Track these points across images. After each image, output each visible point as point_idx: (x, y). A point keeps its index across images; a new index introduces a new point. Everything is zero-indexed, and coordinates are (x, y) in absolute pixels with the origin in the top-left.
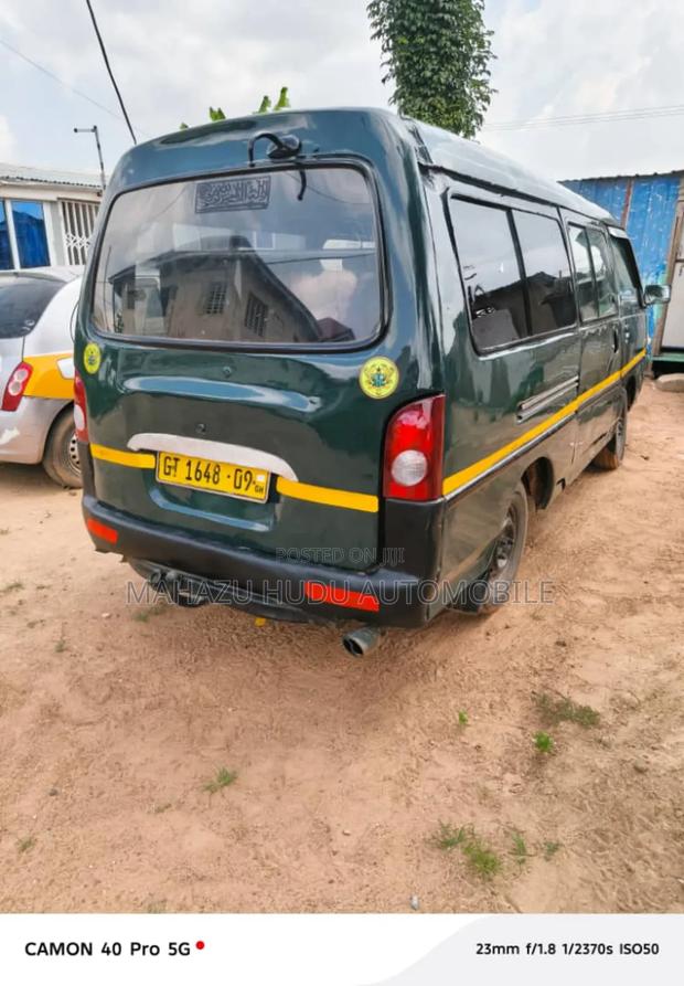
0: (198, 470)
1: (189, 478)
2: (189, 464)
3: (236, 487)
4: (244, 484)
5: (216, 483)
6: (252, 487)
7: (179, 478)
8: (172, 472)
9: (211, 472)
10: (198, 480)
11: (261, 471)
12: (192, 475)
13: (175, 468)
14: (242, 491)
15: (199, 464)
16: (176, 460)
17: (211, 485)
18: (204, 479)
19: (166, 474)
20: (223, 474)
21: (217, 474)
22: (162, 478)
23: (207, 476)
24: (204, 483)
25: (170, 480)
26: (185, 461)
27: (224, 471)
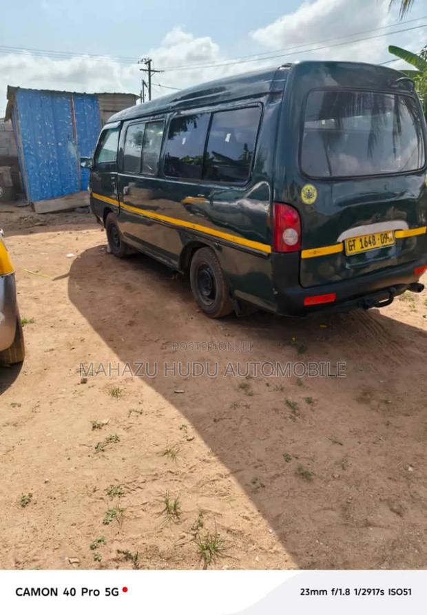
0: (366, 242)
1: (362, 247)
2: (361, 240)
4: (385, 240)
5: (374, 244)
6: (388, 240)
7: (357, 249)
8: (353, 247)
9: (371, 240)
10: (366, 246)
11: (389, 232)
12: (364, 246)
13: (354, 245)
14: (385, 244)
15: (365, 238)
16: (354, 241)
17: (373, 246)
18: (369, 245)
19: (350, 250)
20: (376, 238)
21: (374, 240)
22: (349, 253)
23: (370, 243)
24: (369, 247)
25: (353, 252)
26: (359, 239)
27: (377, 237)
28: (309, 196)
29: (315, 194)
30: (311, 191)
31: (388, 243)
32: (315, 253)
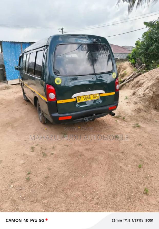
0: (86, 98)
1: (84, 100)
2: (84, 97)
3: (94, 98)
4: (95, 97)
6: (96, 97)
7: (82, 100)
8: (80, 100)
9: (89, 97)
10: (86, 99)
11: (97, 94)
12: (85, 99)
14: (95, 98)
15: (86, 96)
16: (81, 97)
17: (89, 99)
19: (79, 101)
21: (90, 97)
22: (78, 102)
23: (88, 98)
24: (88, 99)
25: (80, 101)
26: (83, 97)
27: (91, 96)
28: (58, 82)
29: (61, 81)
30: (59, 80)
31: (97, 98)
32: (62, 101)
